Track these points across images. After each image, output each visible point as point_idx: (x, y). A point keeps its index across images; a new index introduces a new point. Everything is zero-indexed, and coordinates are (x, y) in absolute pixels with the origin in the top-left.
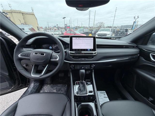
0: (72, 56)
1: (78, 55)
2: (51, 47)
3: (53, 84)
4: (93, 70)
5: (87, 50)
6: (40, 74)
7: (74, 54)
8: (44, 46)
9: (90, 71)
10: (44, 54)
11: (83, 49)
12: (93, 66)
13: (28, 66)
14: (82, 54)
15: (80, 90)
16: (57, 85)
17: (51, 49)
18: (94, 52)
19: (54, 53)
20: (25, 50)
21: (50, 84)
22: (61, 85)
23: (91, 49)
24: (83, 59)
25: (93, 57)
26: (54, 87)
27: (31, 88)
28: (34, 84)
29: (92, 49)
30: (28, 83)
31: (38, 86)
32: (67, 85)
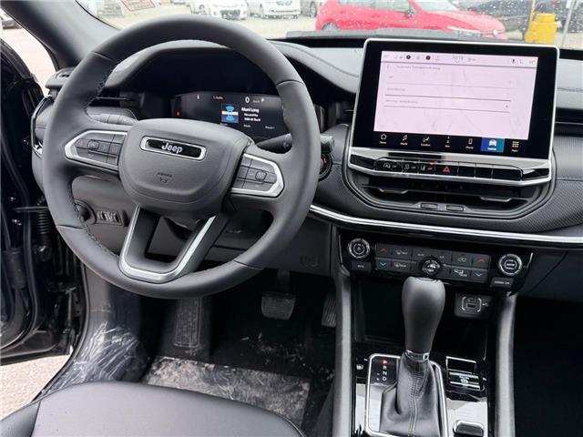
0: (366, 181)
1: (408, 174)
2: (230, 113)
3: (219, 363)
4: (513, 299)
5: (477, 145)
6: (166, 266)
7: (379, 165)
8: (194, 99)
9: (482, 303)
10: (200, 150)
11: (454, 138)
12: (509, 266)
13: (93, 219)
14: (439, 170)
15: (396, 406)
16: (245, 372)
17: (231, 125)
18: (527, 164)
19: (253, 148)
20: (98, 116)
21: (199, 359)
22: (271, 377)
23: (508, 142)
24: (442, 207)
25: (517, 197)
26: (223, 383)
27: (91, 357)
28: (109, 336)
29: (521, 142)
30: (73, 332)
31: (127, 358)
32: (306, 387)
